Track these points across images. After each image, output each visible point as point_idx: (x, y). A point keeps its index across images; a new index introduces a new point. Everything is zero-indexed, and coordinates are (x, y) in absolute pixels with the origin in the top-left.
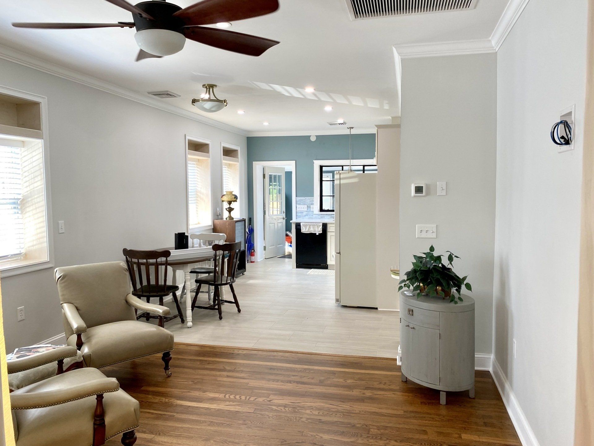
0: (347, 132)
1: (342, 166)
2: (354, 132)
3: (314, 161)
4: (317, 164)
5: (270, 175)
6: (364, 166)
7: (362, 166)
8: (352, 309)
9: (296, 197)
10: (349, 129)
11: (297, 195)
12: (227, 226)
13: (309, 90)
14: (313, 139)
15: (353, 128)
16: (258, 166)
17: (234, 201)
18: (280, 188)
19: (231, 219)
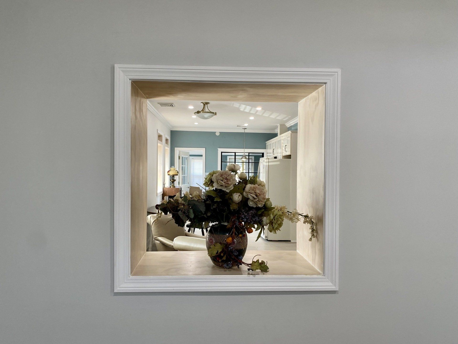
0: (243, 131)
1: (235, 153)
2: (246, 131)
3: (218, 149)
4: (220, 150)
5: (182, 157)
6: (249, 153)
7: (248, 153)
8: (276, 242)
9: (205, 172)
10: (244, 129)
11: (206, 171)
12: (173, 192)
13: (259, 109)
14: (218, 134)
15: (246, 129)
16: (177, 150)
17: (176, 175)
18: (184, 166)
19: (173, 187)
